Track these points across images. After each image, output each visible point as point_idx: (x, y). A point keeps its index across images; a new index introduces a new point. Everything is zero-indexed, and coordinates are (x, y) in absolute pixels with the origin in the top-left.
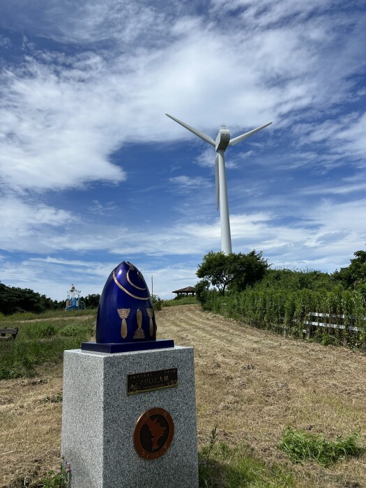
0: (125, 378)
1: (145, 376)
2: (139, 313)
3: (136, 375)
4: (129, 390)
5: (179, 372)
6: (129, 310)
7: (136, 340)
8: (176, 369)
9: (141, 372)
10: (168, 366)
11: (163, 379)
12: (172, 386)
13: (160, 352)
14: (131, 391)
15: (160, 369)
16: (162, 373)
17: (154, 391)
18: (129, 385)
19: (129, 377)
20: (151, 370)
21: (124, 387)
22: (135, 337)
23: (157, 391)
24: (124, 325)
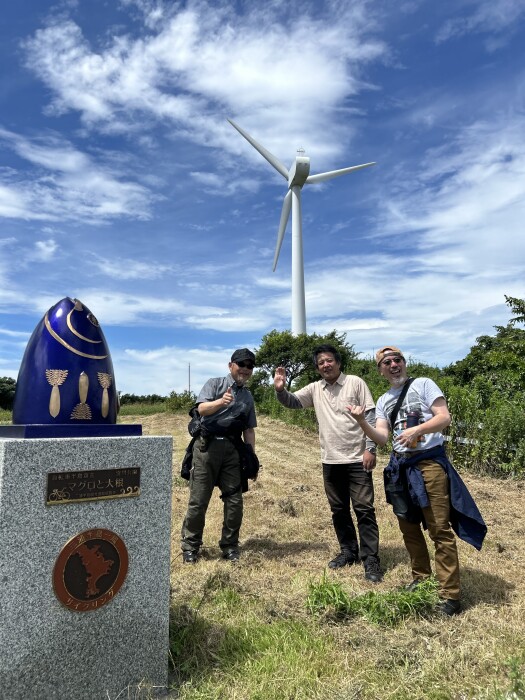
0: (43, 478)
1: (80, 476)
2: (83, 379)
3: (63, 474)
4: (50, 497)
5: (143, 474)
6: (65, 373)
8: (138, 469)
9: (75, 469)
10: (125, 463)
11: (113, 483)
12: (128, 495)
13: (111, 441)
14: (53, 498)
15: (109, 467)
16: (113, 473)
17: (96, 502)
18: (49, 489)
19: (50, 476)
20: (92, 468)
21: (40, 492)
23: (102, 503)
24: (55, 396)
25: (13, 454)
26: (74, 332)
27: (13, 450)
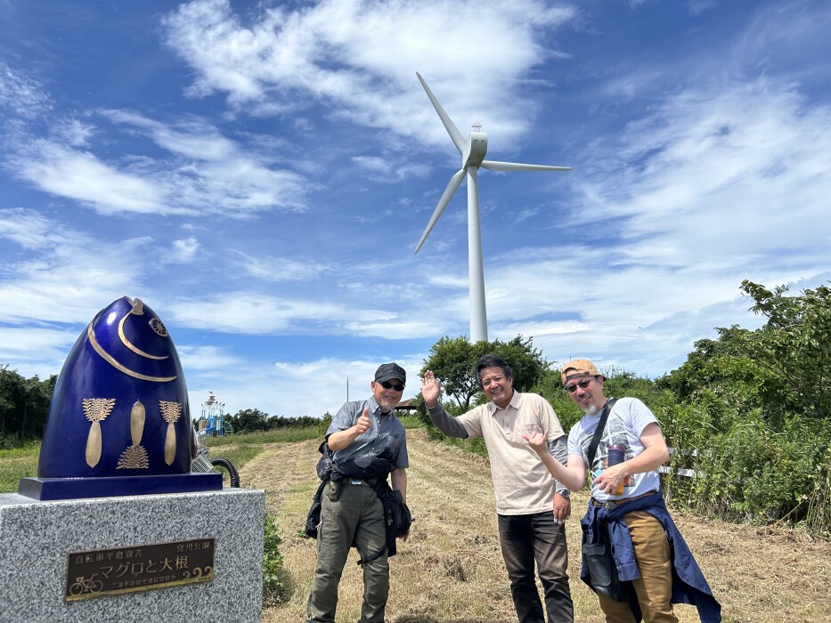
0: (62, 562)
1: (119, 556)
2: (138, 412)
3: (94, 554)
4: (71, 589)
5: (219, 547)
6: (111, 403)
7: (125, 472)
8: (212, 542)
9: (112, 546)
10: (190, 534)
11: (172, 564)
12: (196, 580)
13: (170, 501)
14: (76, 591)
15: (168, 539)
16: (171, 550)
17: (146, 594)
18: (71, 578)
19: (72, 557)
20: (140, 542)
21: (57, 584)
22: (121, 465)
23: (154, 594)
24: (95, 435)
25: (15, 527)
26: (129, 345)
27: (14, 521)
